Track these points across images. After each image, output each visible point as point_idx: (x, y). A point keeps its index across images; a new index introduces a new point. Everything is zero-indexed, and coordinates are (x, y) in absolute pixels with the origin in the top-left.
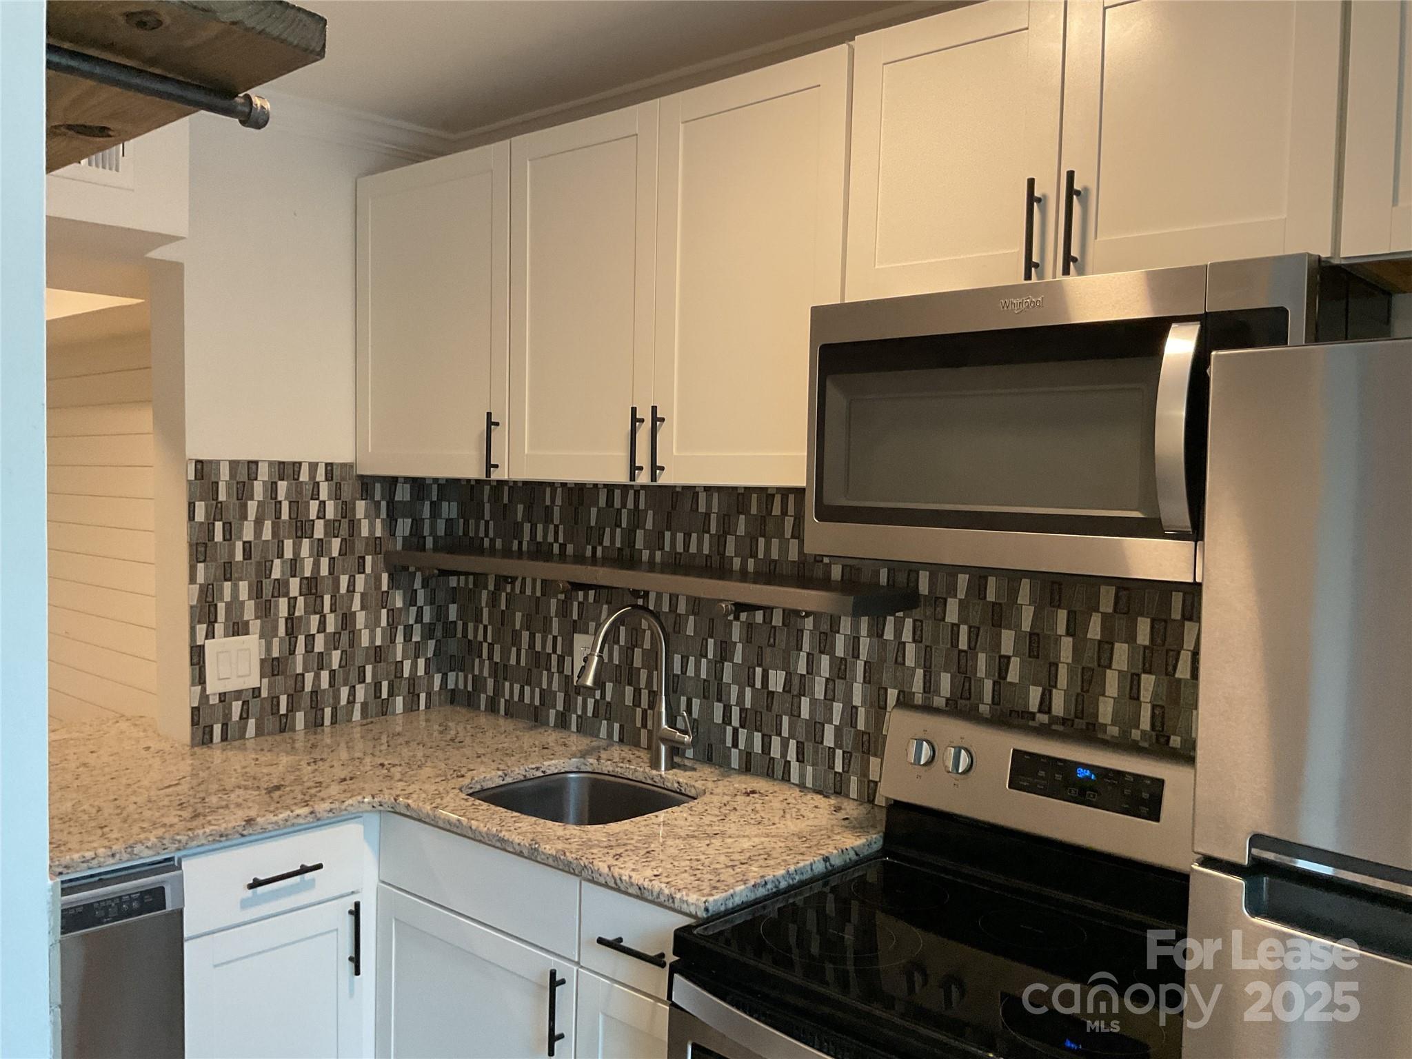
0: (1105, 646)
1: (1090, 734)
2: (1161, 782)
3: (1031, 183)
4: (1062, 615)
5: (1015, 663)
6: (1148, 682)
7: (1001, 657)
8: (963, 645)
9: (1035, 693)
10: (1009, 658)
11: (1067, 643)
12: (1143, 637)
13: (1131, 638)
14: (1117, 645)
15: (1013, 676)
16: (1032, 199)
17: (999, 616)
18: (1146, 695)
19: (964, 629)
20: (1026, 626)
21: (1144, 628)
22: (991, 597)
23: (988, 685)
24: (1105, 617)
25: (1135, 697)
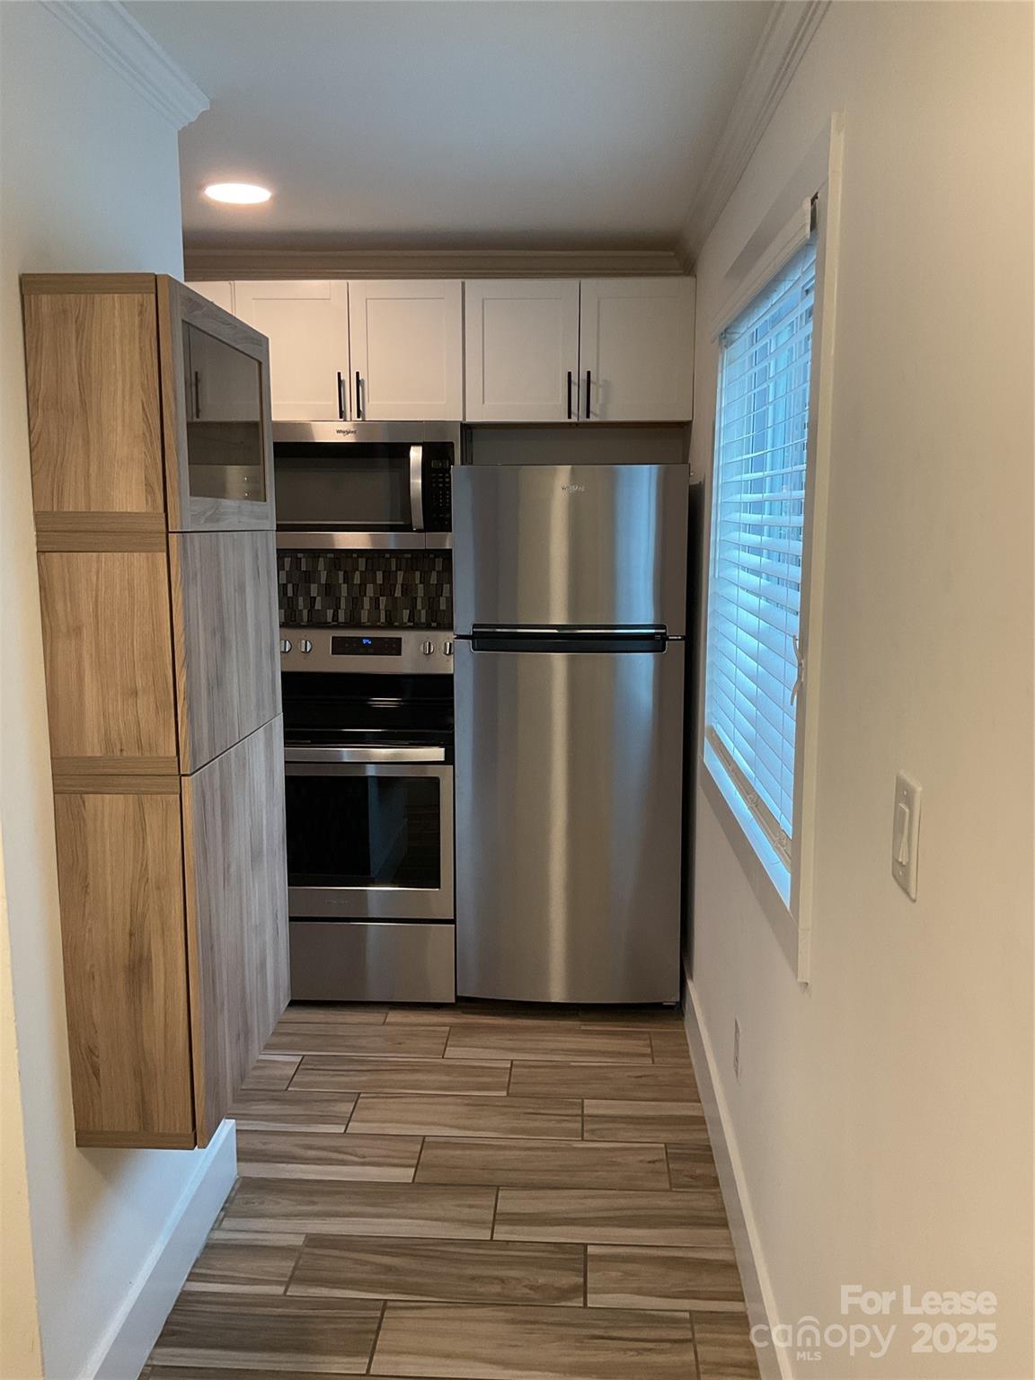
0: (363, 586)
1: (359, 626)
2: (400, 639)
3: (339, 374)
4: (341, 574)
5: (318, 599)
6: (383, 600)
7: (311, 597)
8: (290, 593)
9: (330, 613)
10: (315, 598)
11: (344, 587)
12: (379, 580)
13: (374, 582)
14: (368, 585)
15: (318, 606)
16: (340, 382)
17: (309, 577)
18: (382, 606)
19: (290, 586)
20: (323, 581)
21: (379, 575)
22: (304, 569)
23: (305, 613)
24: (361, 572)
25: (378, 607)
